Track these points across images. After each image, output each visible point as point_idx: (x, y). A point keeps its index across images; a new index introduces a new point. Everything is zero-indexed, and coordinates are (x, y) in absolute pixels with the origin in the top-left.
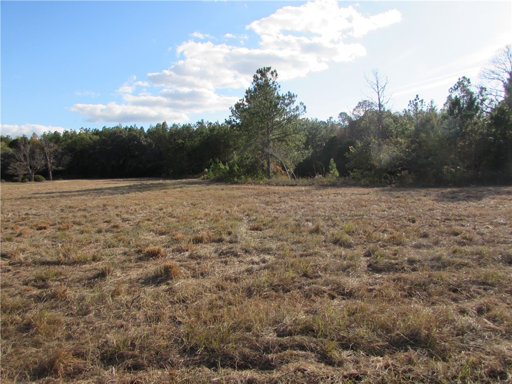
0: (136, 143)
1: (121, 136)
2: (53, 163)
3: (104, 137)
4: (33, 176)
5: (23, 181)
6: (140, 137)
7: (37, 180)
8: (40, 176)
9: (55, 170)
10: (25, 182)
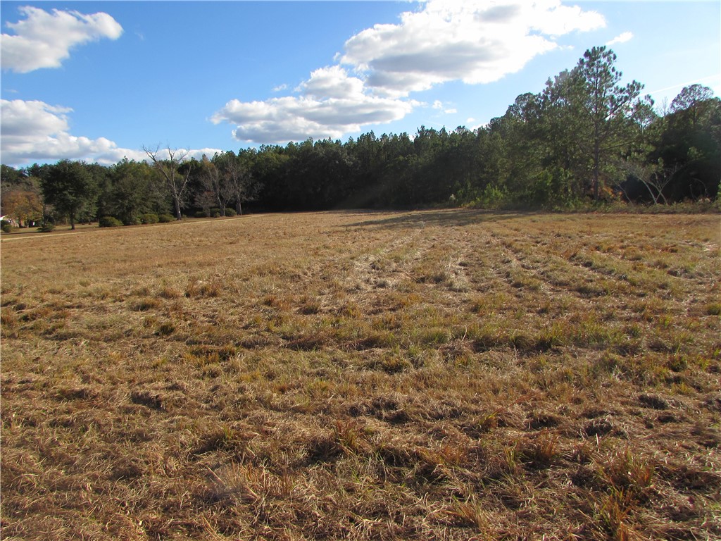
0: (337, 162)
1: (318, 155)
2: (242, 193)
3: (294, 157)
4: (224, 209)
5: (213, 215)
6: (343, 154)
7: (229, 215)
8: (231, 210)
9: (246, 201)
10: (216, 217)
